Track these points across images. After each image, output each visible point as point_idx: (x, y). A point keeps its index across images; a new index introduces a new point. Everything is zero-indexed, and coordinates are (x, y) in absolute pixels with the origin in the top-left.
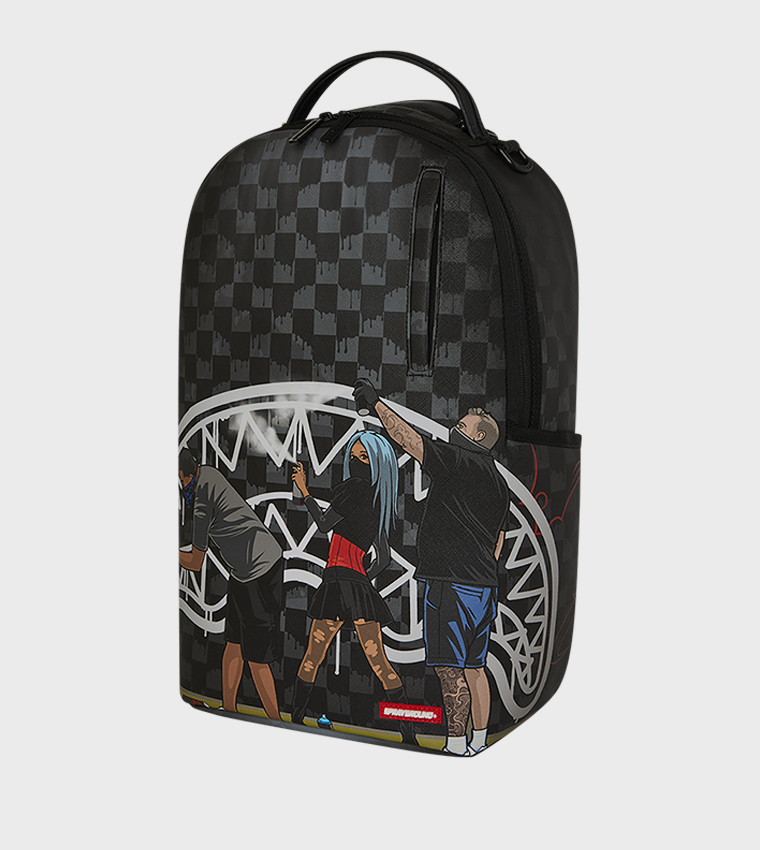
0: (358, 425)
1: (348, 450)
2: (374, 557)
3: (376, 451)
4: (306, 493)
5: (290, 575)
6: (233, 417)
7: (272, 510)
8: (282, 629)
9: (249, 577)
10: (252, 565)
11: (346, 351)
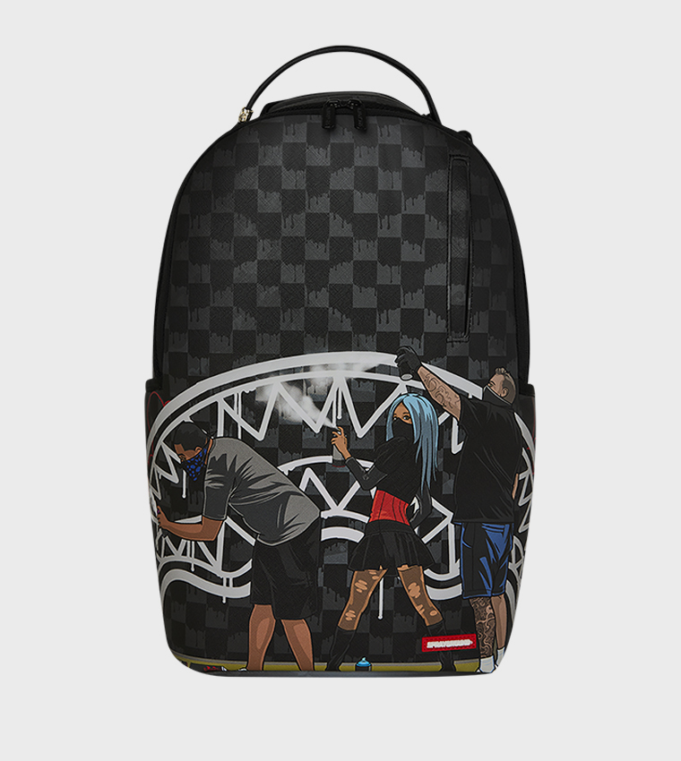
0: (401, 389)
1: (391, 413)
2: (417, 507)
3: (418, 412)
4: (348, 455)
5: (327, 533)
6: (261, 389)
7: (309, 474)
8: (321, 584)
9: (279, 540)
10: (284, 528)
11: (388, 322)
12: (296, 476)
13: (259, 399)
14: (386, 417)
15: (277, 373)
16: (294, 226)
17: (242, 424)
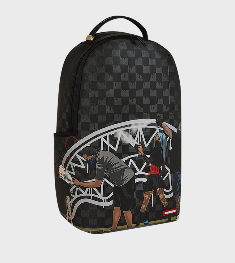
0: (157, 131)
1: (155, 138)
2: (162, 169)
3: (162, 138)
4: (143, 154)
5: (137, 180)
6: (116, 133)
7: (131, 161)
8: (135, 197)
9: (122, 184)
10: (123, 180)
11: (153, 109)
12: (127, 162)
13: (115, 137)
14: (153, 140)
15: (121, 127)
16: (125, 77)
17: (110, 145)
